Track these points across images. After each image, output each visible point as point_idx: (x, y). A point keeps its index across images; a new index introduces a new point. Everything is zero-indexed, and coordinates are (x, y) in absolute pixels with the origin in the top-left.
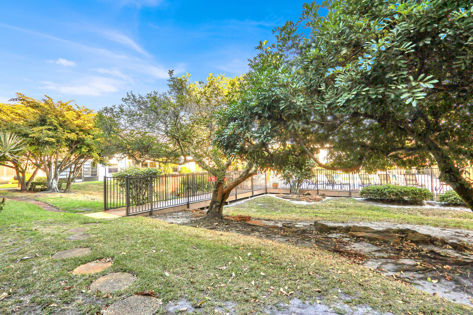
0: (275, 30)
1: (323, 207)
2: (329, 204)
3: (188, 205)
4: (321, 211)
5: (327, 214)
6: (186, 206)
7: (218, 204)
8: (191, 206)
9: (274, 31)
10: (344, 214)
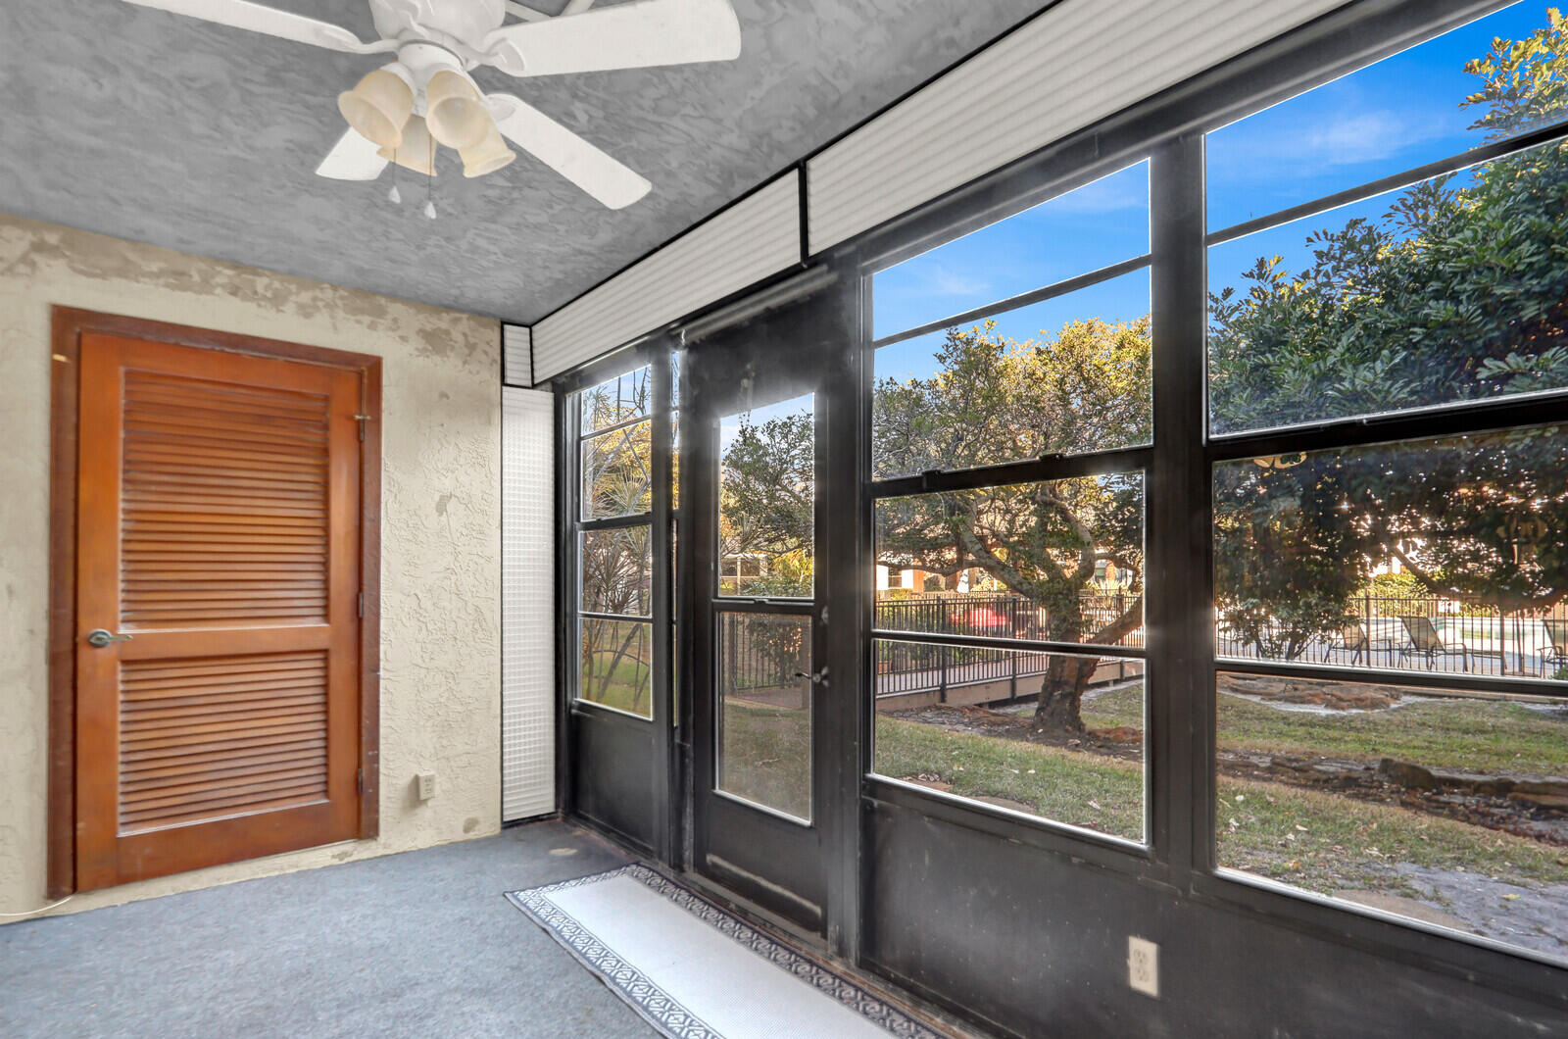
0: (1314, 238)
1: (1392, 727)
2: (1417, 718)
3: (943, 691)
4: (1387, 738)
5: (1415, 747)
6: (937, 696)
7: (1068, 689)
8: (949, 695)
9: (1309, 240)
10: (1480, 751)
